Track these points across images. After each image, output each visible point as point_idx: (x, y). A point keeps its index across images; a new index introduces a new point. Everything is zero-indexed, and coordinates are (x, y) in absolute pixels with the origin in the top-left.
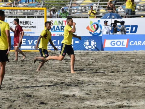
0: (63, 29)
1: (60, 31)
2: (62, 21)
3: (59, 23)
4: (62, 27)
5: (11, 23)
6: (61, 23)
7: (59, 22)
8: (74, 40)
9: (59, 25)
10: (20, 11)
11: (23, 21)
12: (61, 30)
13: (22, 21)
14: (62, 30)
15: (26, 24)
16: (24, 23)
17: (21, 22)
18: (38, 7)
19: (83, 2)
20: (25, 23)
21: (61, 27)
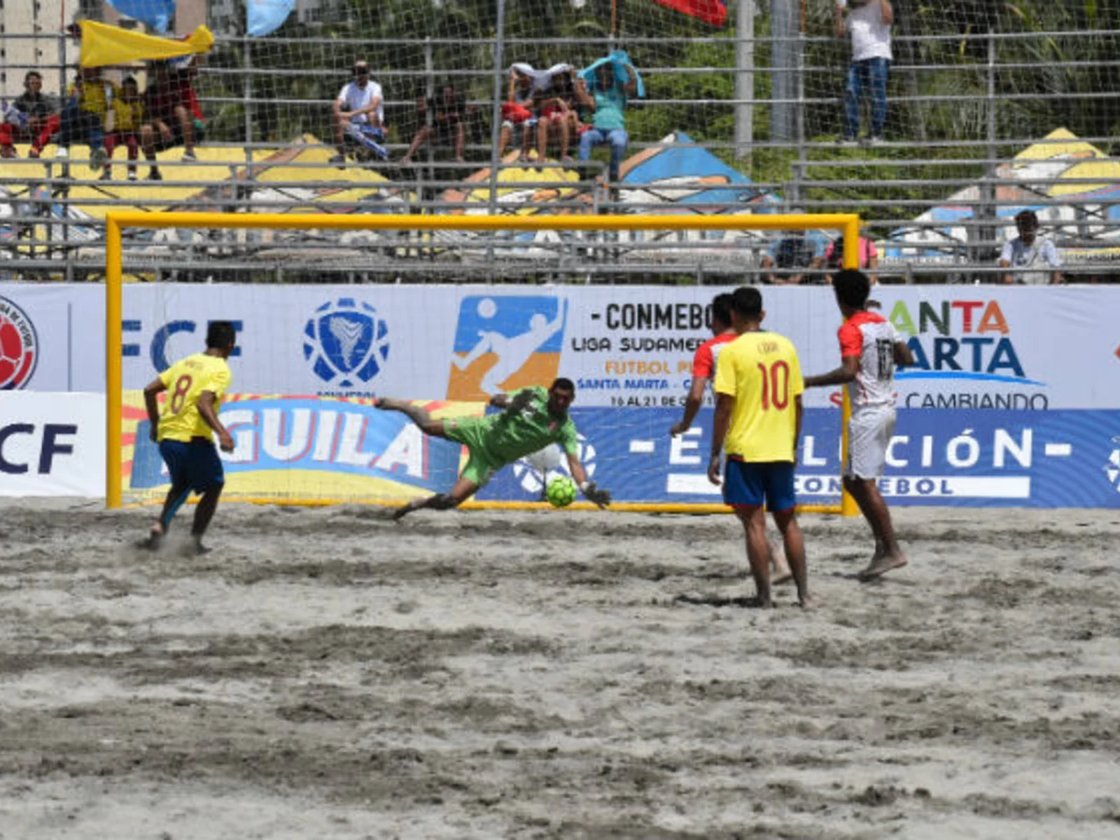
0: (949, 358)
1: (933, 370)
2: (946, 306)
3: (923, 321)
4: (946, 348)
5: (595, 316)
6: (935, 319)
7: (925, 309)
8: (1034, 435)
9: (923, 329)
10: (633, 236)
11: (679, 306)
12: (938, 366)
13: (669, 308)
14: (946, 367)
15: (693, 326)
16: (684, 322)
17: (664, 310)
18: (755, 211)
19: (1066, 176)
20: (693, 316)
21: (938, 342)
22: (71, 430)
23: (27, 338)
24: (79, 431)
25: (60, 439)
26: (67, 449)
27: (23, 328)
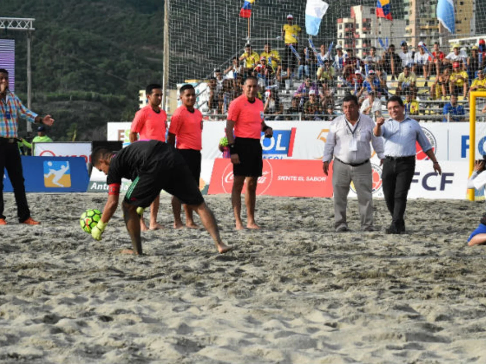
22: (452, 175)
23: (433, 142)
24: (455, 175)
25: (448, 178)
26: (450, 182)
27: (431, 139)
